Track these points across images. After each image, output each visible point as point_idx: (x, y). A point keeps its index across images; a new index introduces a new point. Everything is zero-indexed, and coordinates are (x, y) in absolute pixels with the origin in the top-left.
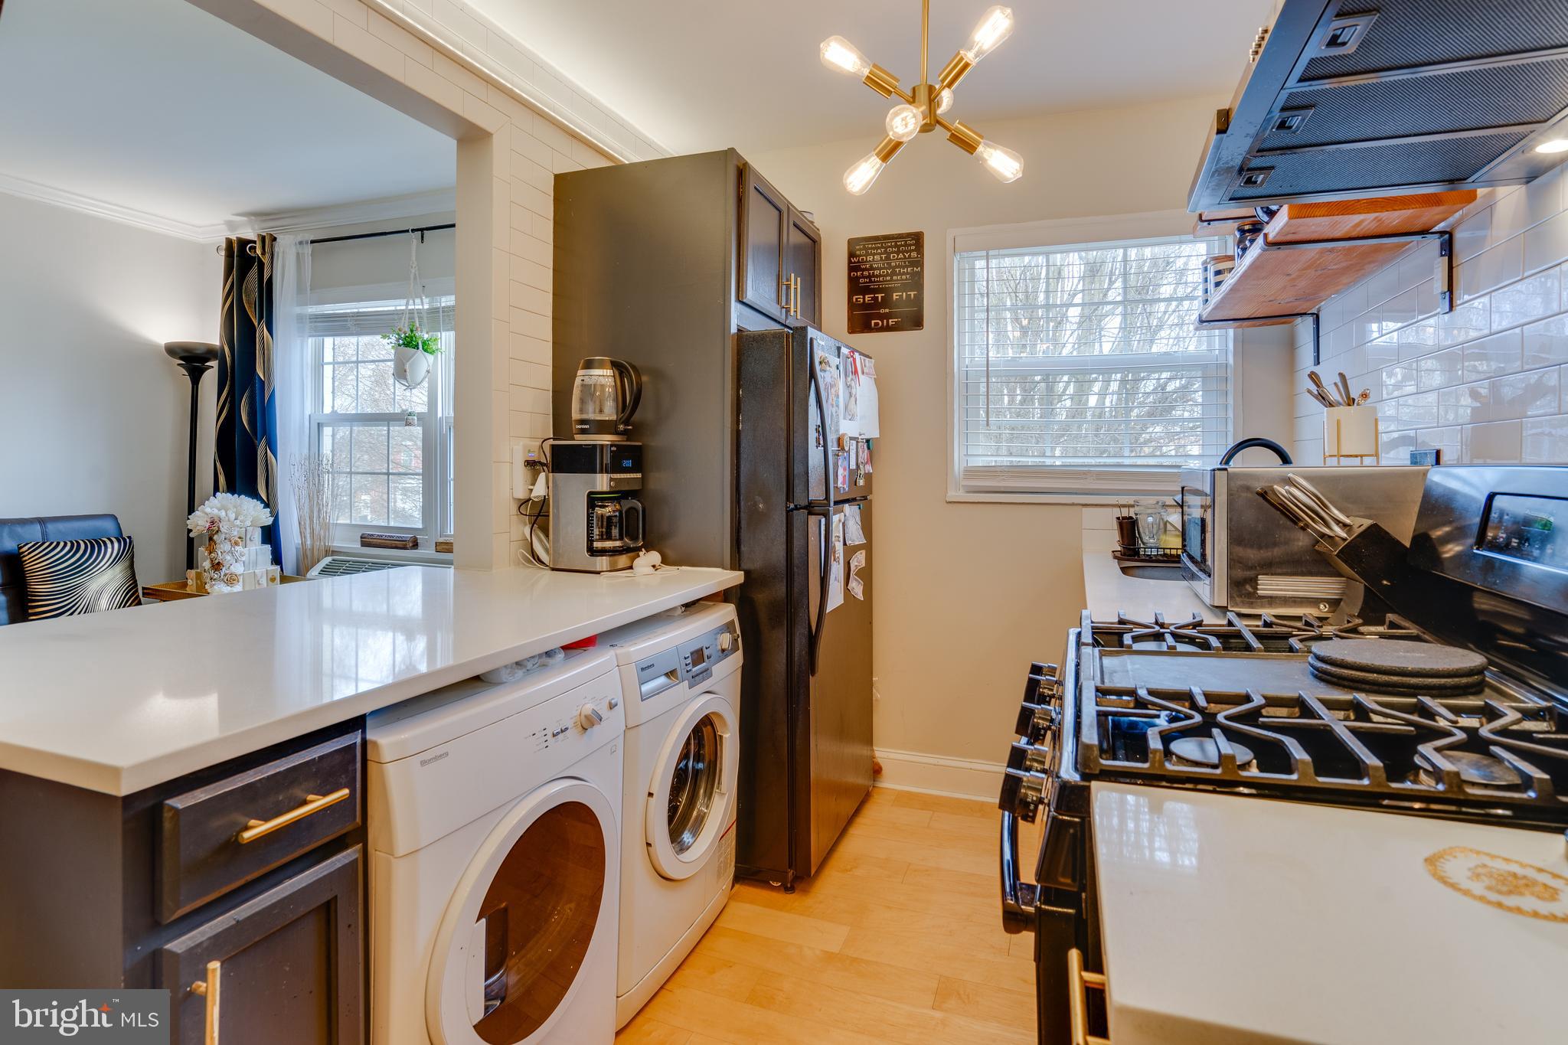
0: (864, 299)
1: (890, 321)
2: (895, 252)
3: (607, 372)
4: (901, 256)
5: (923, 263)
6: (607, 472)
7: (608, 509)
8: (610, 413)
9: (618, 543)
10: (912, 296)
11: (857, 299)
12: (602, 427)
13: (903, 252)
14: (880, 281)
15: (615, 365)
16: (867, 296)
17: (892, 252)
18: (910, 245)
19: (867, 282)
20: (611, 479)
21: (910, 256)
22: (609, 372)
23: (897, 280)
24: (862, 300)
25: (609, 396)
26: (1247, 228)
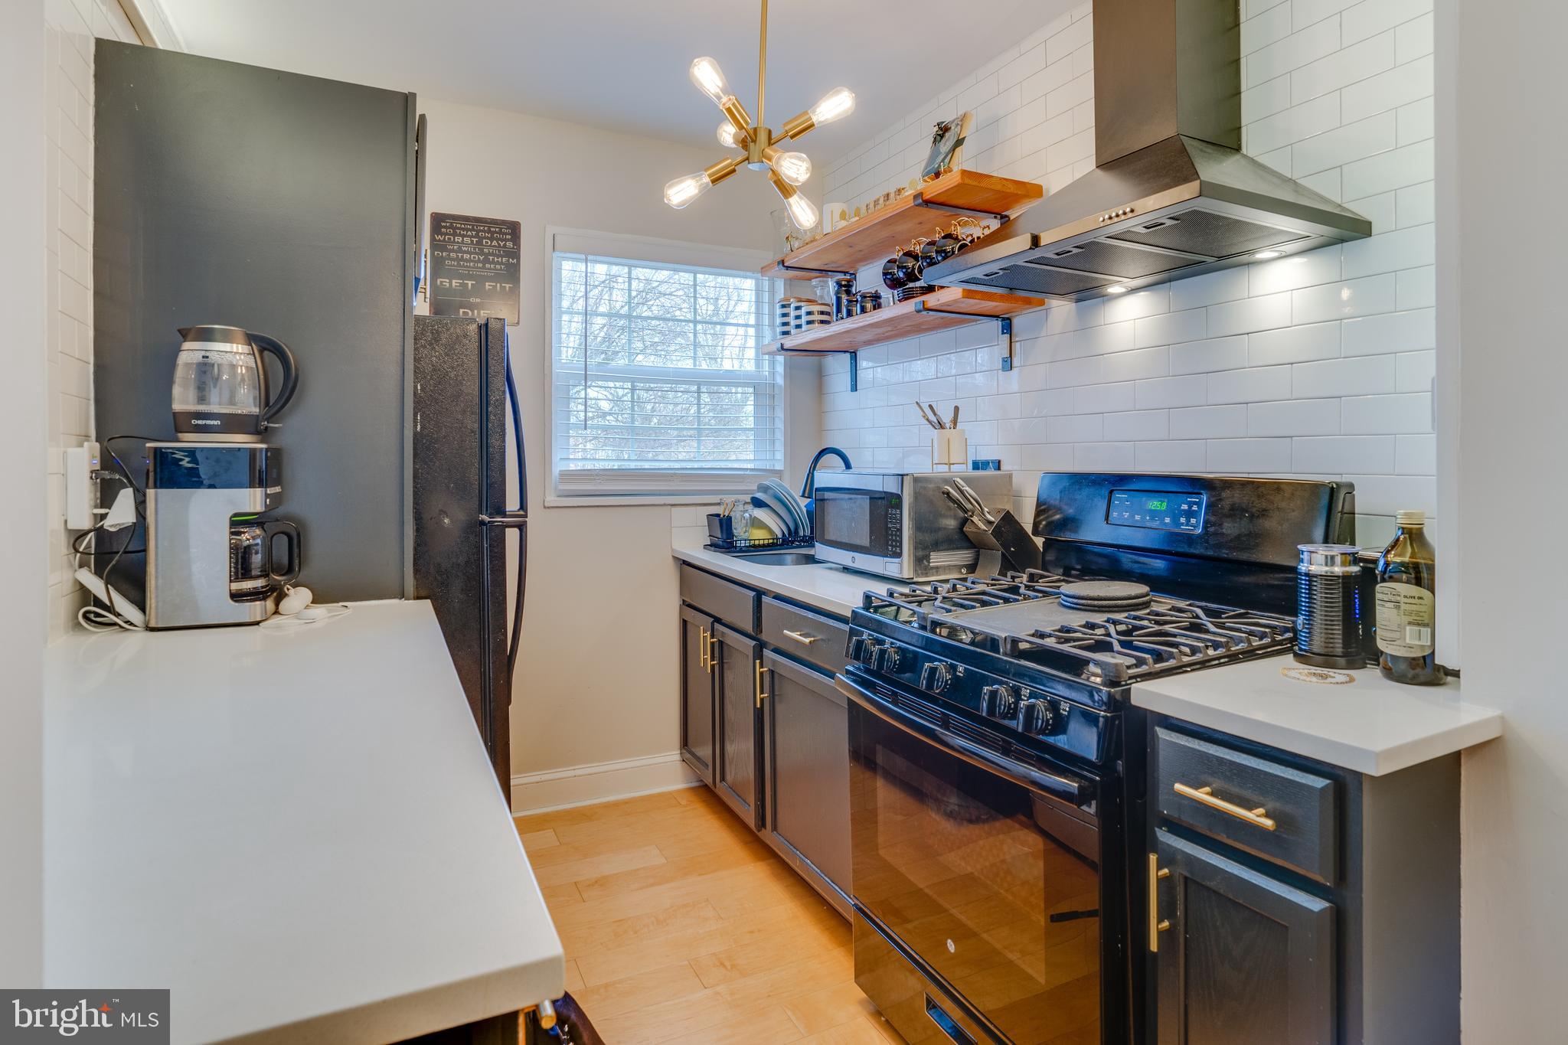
0: (451, 283)
1: (482, 312)
2: (488, 238)
3: (237, 348)
4: (495, 243)
5: (519, 254)
6: (261, 485)
7: (244, 537)
8: (247, 403)
9: (259, 583)
10: (507, 289)
11: (441, 282)
12: (233, 423)
13: (498, 240)
14: (470, 267)
15: (250, 339)
16: (454, 281)
17: (485, 238)
18: (506, 234)
19: (454, 265)
20: (267, 496)
21: (505, 245)
22: (246, 349)
23: (490, 269)
24: (448, 284)
25: (243, 380)
26: (843, 283)
